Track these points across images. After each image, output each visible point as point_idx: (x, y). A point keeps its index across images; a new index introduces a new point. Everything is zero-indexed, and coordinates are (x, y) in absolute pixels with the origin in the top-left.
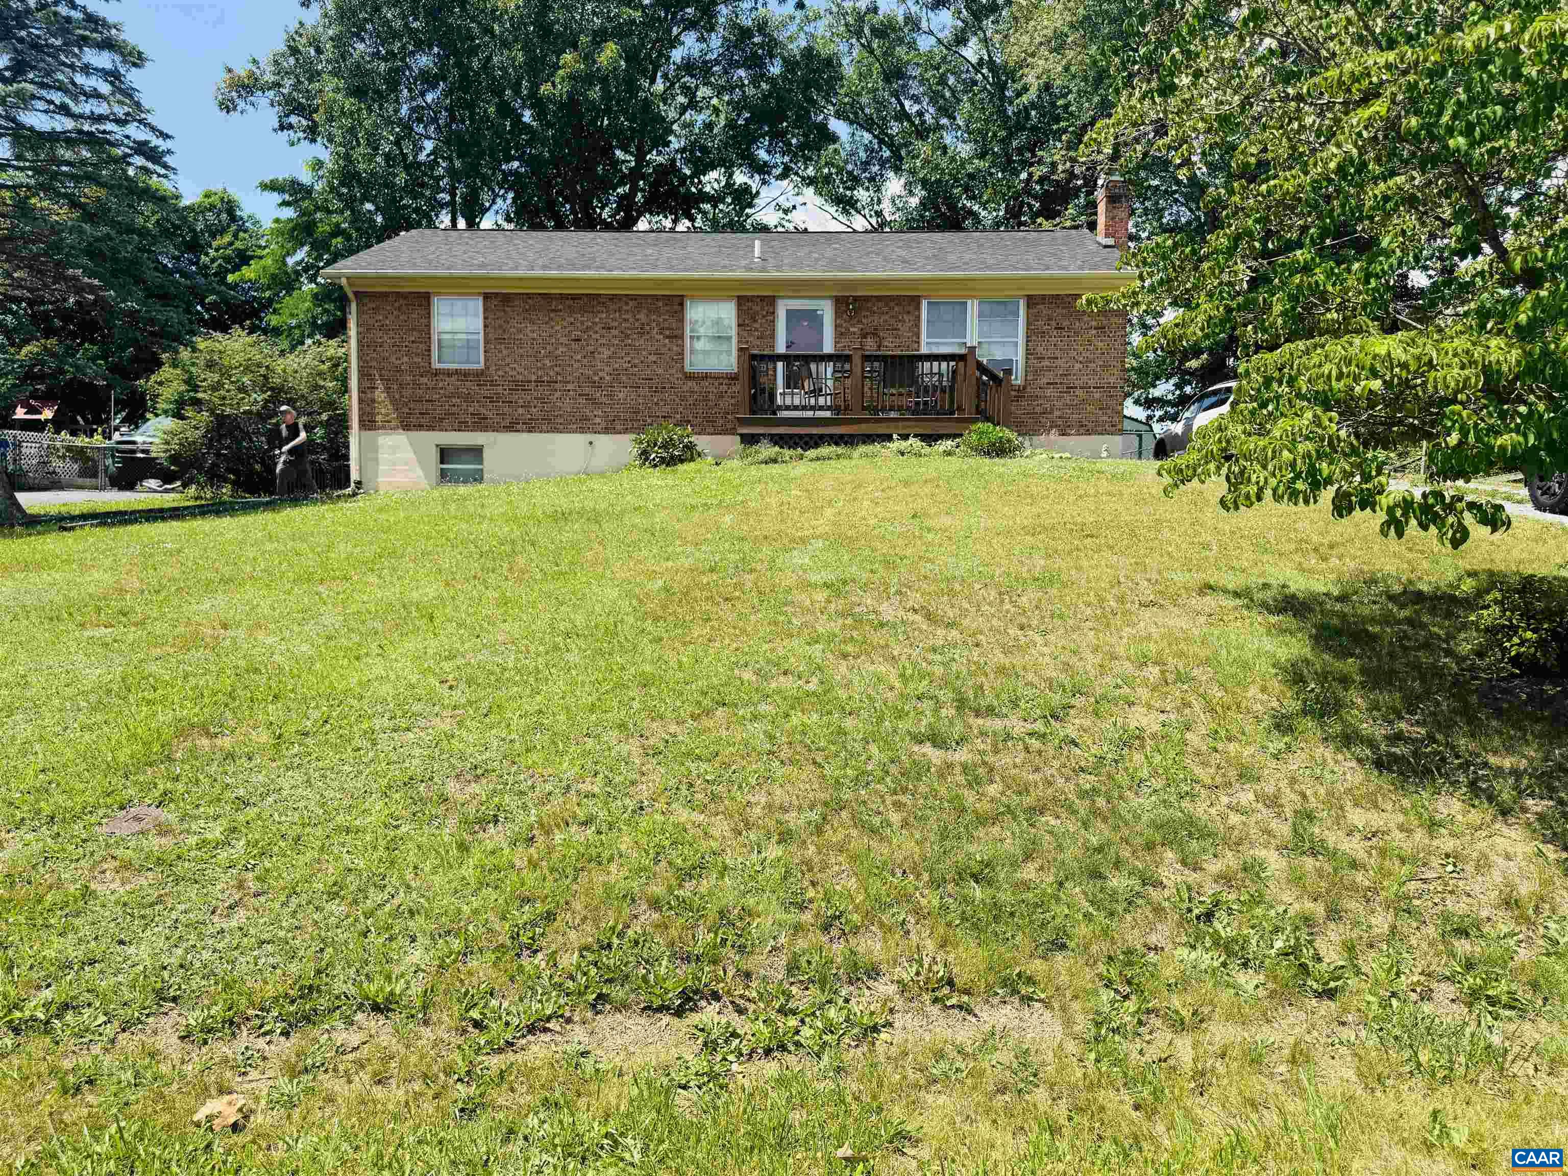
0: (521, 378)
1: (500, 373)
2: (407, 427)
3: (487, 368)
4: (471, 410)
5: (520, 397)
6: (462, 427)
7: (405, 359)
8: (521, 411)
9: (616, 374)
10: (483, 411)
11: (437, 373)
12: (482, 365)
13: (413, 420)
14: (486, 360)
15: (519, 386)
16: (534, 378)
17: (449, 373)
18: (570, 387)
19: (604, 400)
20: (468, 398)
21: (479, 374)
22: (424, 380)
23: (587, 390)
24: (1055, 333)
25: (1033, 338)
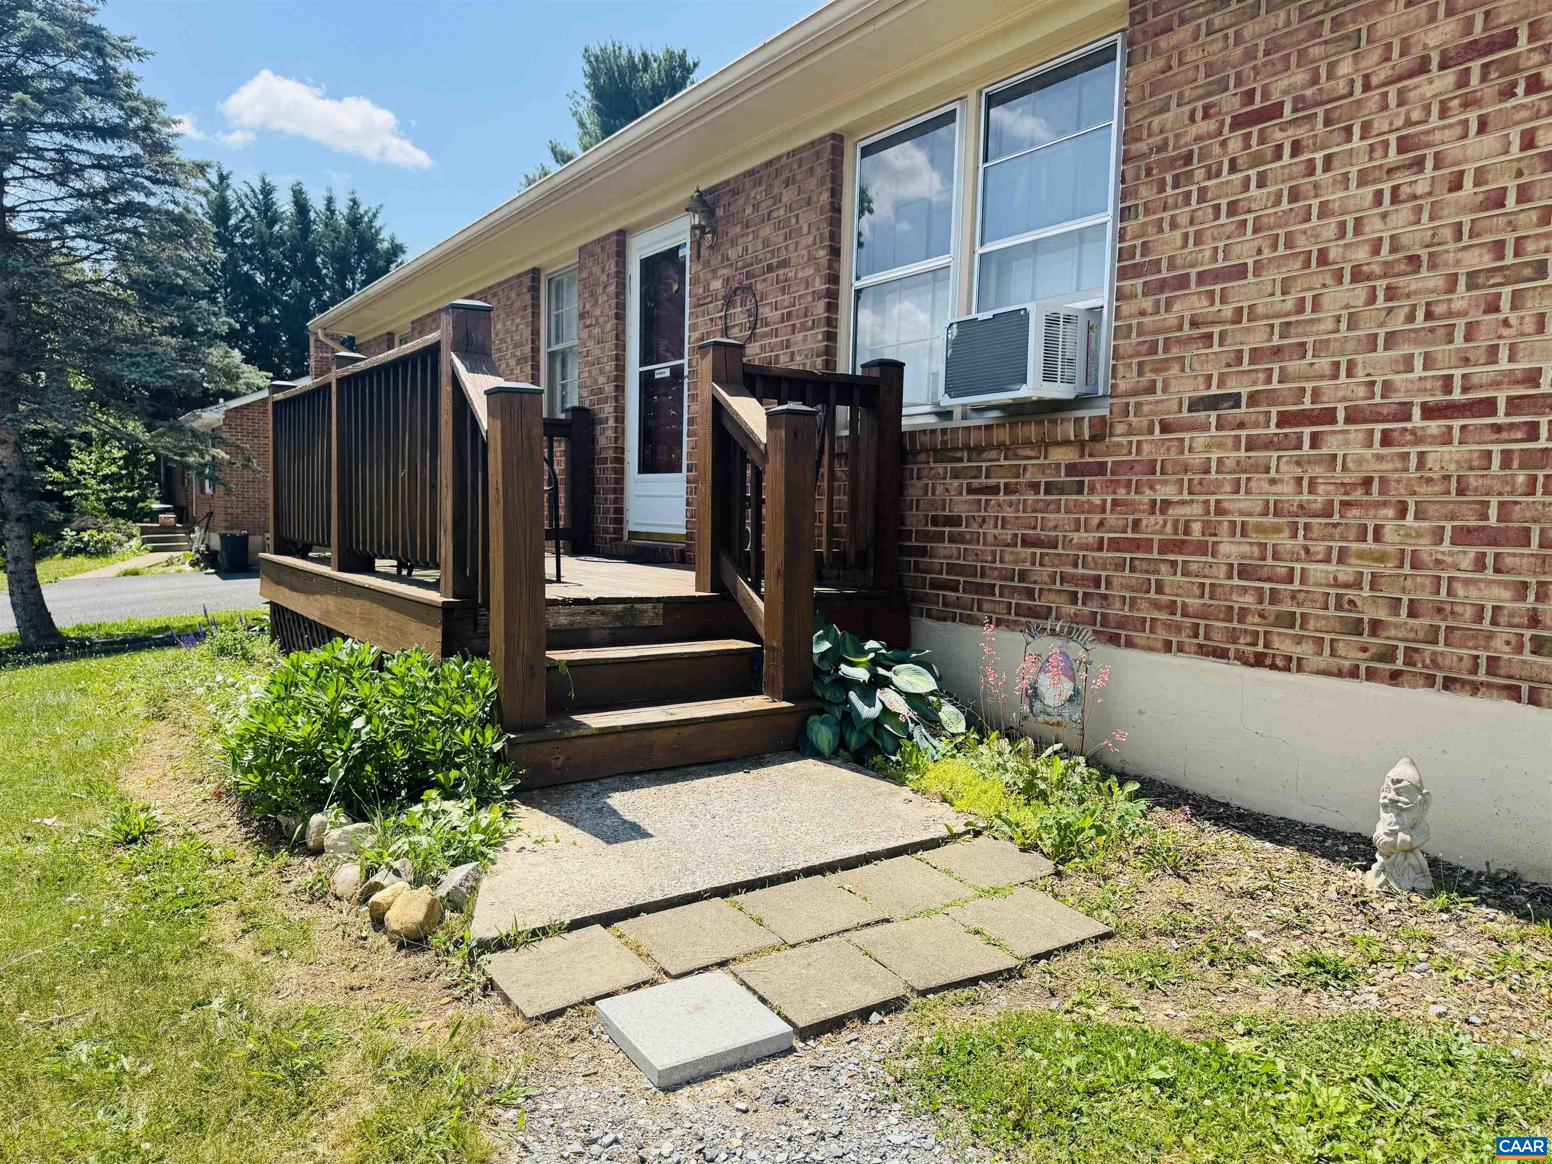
24: (1235, 145)
25: (1146, 193)
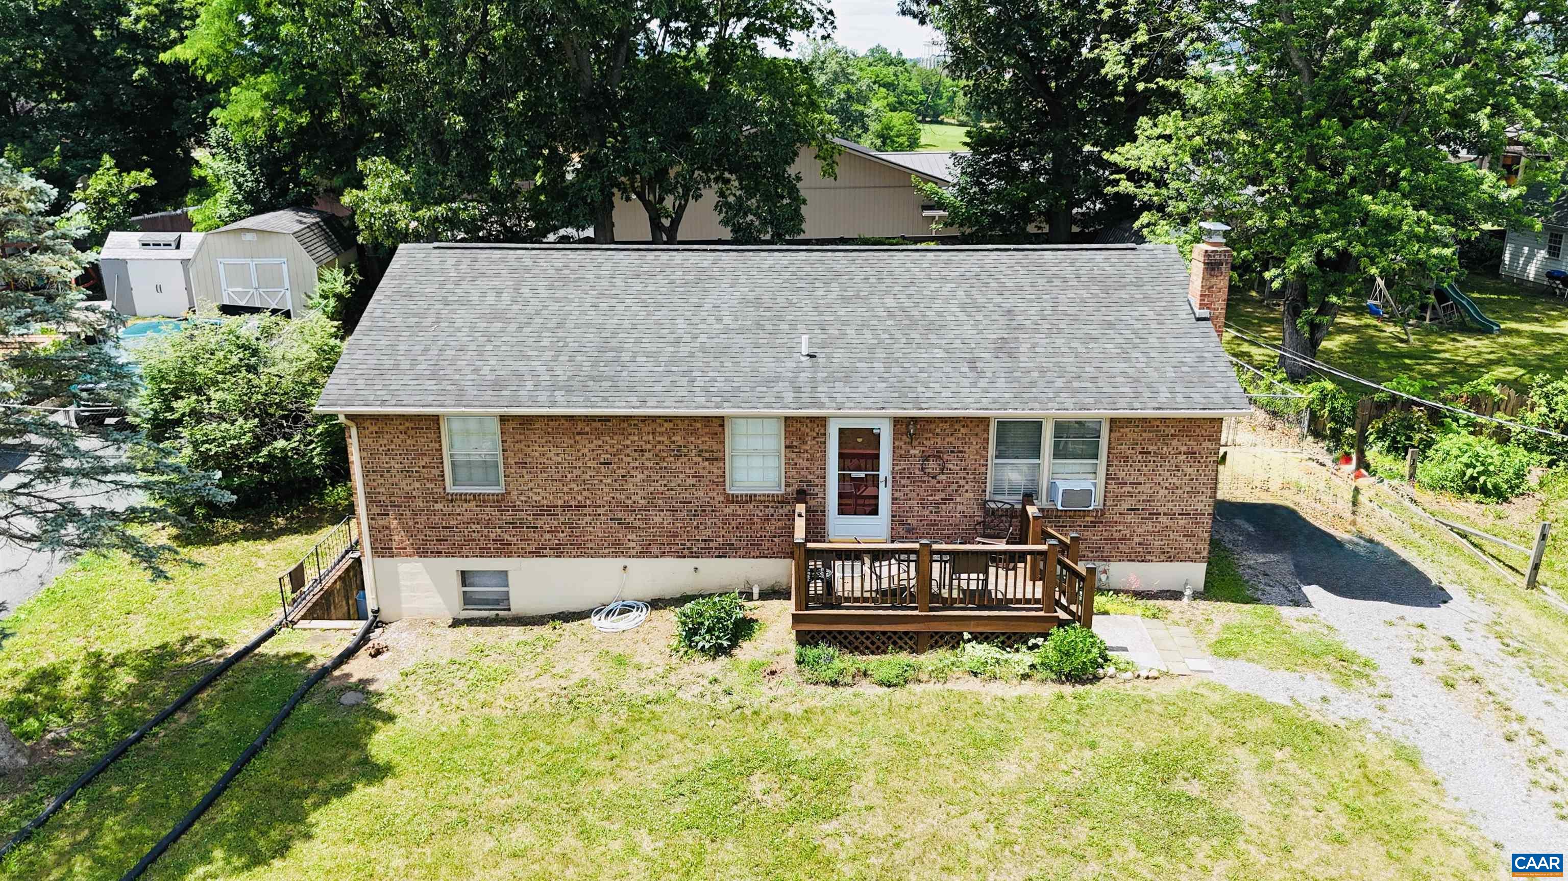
0: (545, 502)
1: (523, 498)
3: (508, 492)
4: (493, 536)
5: (546, 522)
6: (484, 552)
7: (417, 485)
8: (548, 536)
9: (651, 499)
10: (506, 537)
11: (452, 499)
12: (502, 490)
13: (431, 546)
14: (507, 484)
15: (545, 511)
16: (560, 503)
17: (464, 498)
19: (637, 524)
20: (489, 524)
21: (500, 502)
22: (439, 506)
23: (619, 515)
24: (1140, 457)
25: (1115, 462)
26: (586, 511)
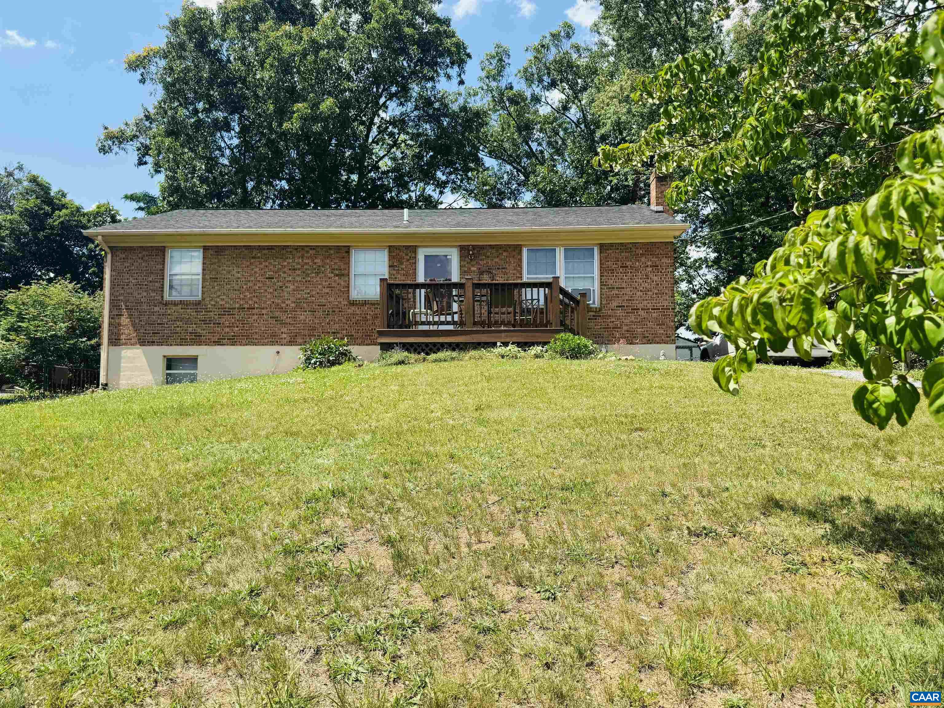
0: (227, 306)
1: (213, 303)
2: (143, 342)
3: (203, 299)
4: (190, 330)
5: (226, 320)
6: (183, 342)
7: (145, 294)
8: (227, 330)
9: (298, 303)
10: (199, 330)
11: (167, 304)
12: (200, 298)
13: (148, 338)
14: (203, 293)
15: (227, 311)
16: (237, 306)
17: (175, 304)
18: (264, 312)
19: (288, 321)
20: (188, 322)
21: (198, 303)
22: (156, 309)
23: (277, 314)
24: (621, 270)
25: (605, 274)
26: (255, 311)
